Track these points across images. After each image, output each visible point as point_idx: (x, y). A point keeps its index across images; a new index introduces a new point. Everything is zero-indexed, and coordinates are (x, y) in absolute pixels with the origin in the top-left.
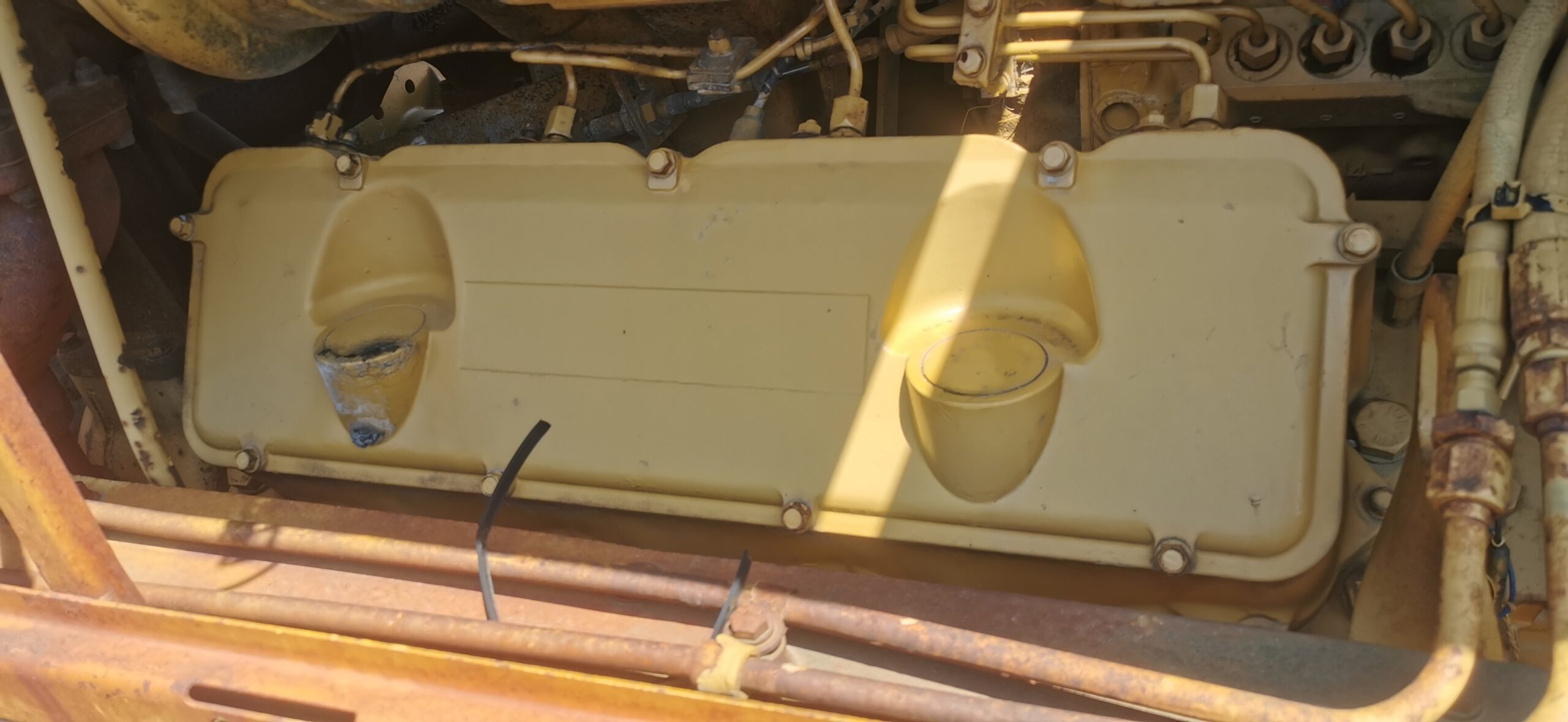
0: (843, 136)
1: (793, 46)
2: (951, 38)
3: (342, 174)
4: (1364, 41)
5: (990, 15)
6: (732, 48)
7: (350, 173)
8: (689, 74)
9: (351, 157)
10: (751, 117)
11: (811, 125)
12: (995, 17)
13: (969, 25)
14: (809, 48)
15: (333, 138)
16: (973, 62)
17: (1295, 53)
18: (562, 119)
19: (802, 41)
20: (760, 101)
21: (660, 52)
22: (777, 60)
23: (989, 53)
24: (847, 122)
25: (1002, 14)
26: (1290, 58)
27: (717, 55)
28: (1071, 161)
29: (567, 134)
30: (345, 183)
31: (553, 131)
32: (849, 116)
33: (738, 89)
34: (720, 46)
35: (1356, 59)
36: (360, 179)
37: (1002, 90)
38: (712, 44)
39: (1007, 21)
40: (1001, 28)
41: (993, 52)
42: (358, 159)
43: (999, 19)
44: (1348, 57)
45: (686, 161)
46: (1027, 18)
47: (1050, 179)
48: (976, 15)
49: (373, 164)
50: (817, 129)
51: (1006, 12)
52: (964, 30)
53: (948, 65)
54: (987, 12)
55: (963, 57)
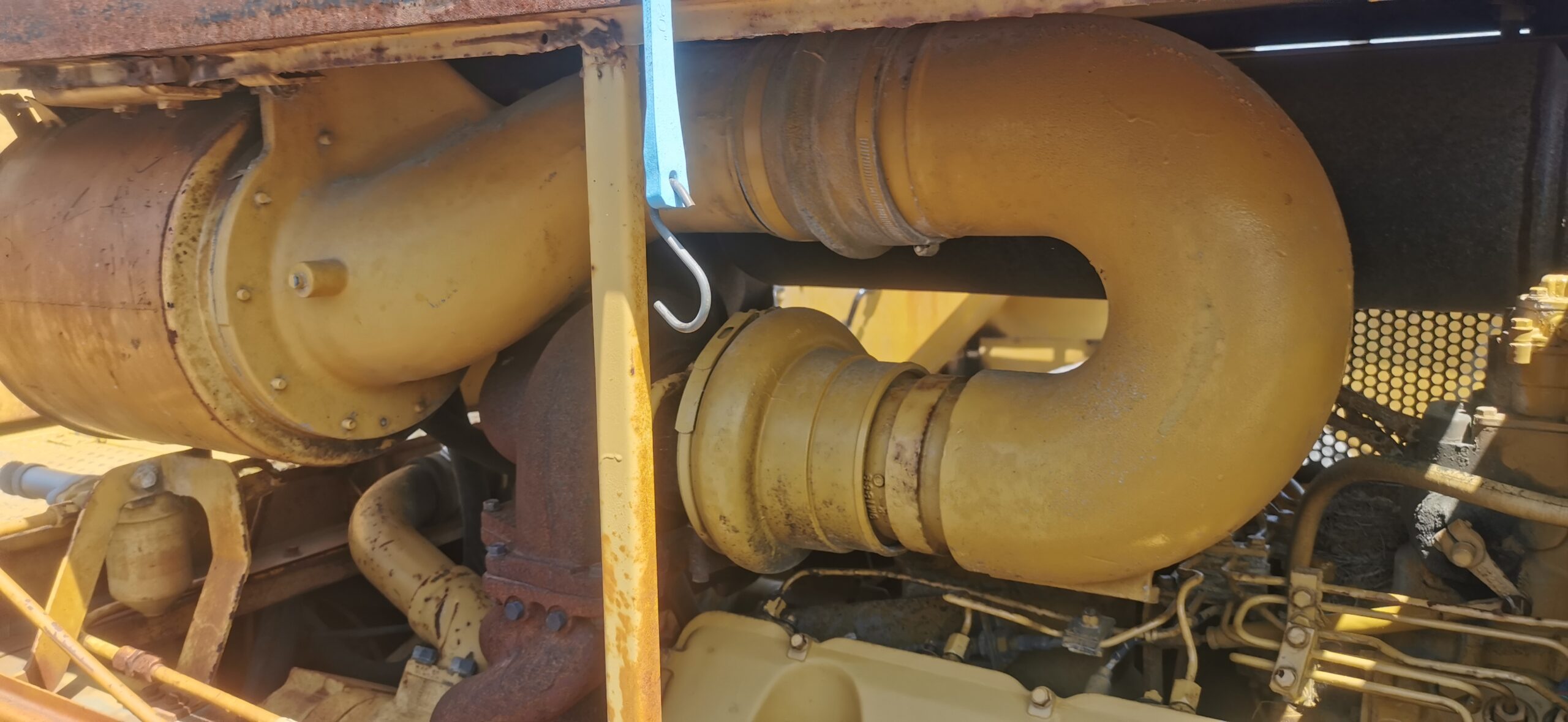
0: (1181, 710)
1: (1146, 633)
2: (1273, 655)
3: (794, 648)
5: (1303, 648)
6: (1099, 624)
7: (799, 649)
8: (1064, 635)
9: (804, 637)
10: (1104, 676)
11: (1154, 694)
12: (1307, 650)
13: (1285, 651)
14: (1156, 635)
15: (778, 617)
16: (1287, 679)
18: (959, 644)
19: (1151, 631)
20: (1111, 667)
21: (1041, 612)
22: (1131, 641)
23: (1300, 674)
24: (1185, 700)
25: (1312, 649)
27: (1087, 626)
29: (961, 655)
30: (792, 654)
31: (952, 651)
32: (1187, 695)
33: (1100, 654)
34: (1091, 621)
36: (804, 654)
37: (1301, 700)
38: (1085, 618)
39: (1317, 655)
40: (1310, 658)
41: (1303, 675)
42: (807, 639)
43: (1310, 652)
45: (1059, 700)
46: (1330, 655)
48: (1293, 645)
49: (815, 645)
50: (1159, 698)
51: (1316, 649)
52: (1282, 654)
53: (1268, 674)
54: (1302, 646)
55: (1282, 674)
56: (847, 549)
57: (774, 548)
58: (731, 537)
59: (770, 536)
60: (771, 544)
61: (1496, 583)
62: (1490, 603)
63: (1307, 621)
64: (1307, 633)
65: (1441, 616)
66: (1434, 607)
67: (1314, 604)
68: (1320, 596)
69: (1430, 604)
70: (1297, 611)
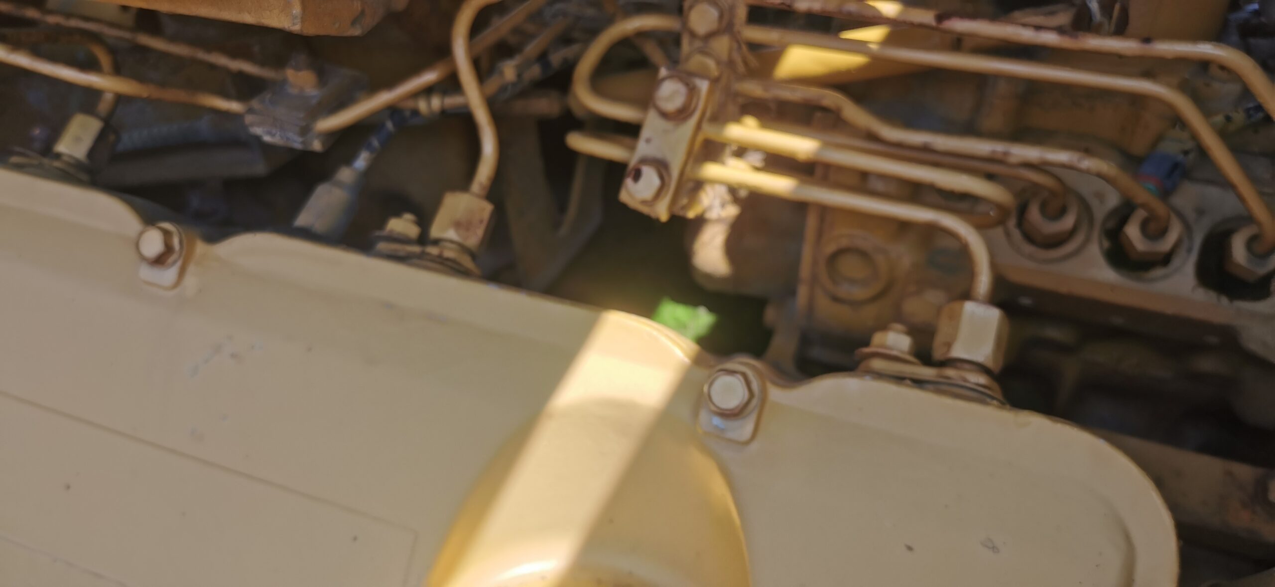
1: (415, 95)
4: (1191, 245)
8: (250, 111)
10: (342, 185)
11: (405, 224)
13: (652, 124)
14: (436, 103)
16: (650, 179)
17: (1096, 234)
19: (428, 91)
20: (362, 161)
22: (393, 110)
23: (675, 172)
24: (451, 234)
25: (703, 121)
26: (1087, 241)
28: (754, 402)
29: (80, 155)
32: (457, 225)
33: (317, 146)
35: (1176, 262)
37: (697, 212)
38: (291, 75)
39: (709, 131)
40: (700, 138)
41: (682, 174)
43: (699, 127)
44: (1166, 259)
45: (201, 247)
47: (717, 421)
48: (664, 115)
51: (712, 117)
52: (645, 133)
54: (681, 115)
55: (637, 175)
62: (1052, 13)
63: (711, 64)
64: (692, 91)
65: (957, 43)
66: (945, 25)
67: (726, 27)
68: (742, 13)
69: (940, 18)
70: (698, 44)
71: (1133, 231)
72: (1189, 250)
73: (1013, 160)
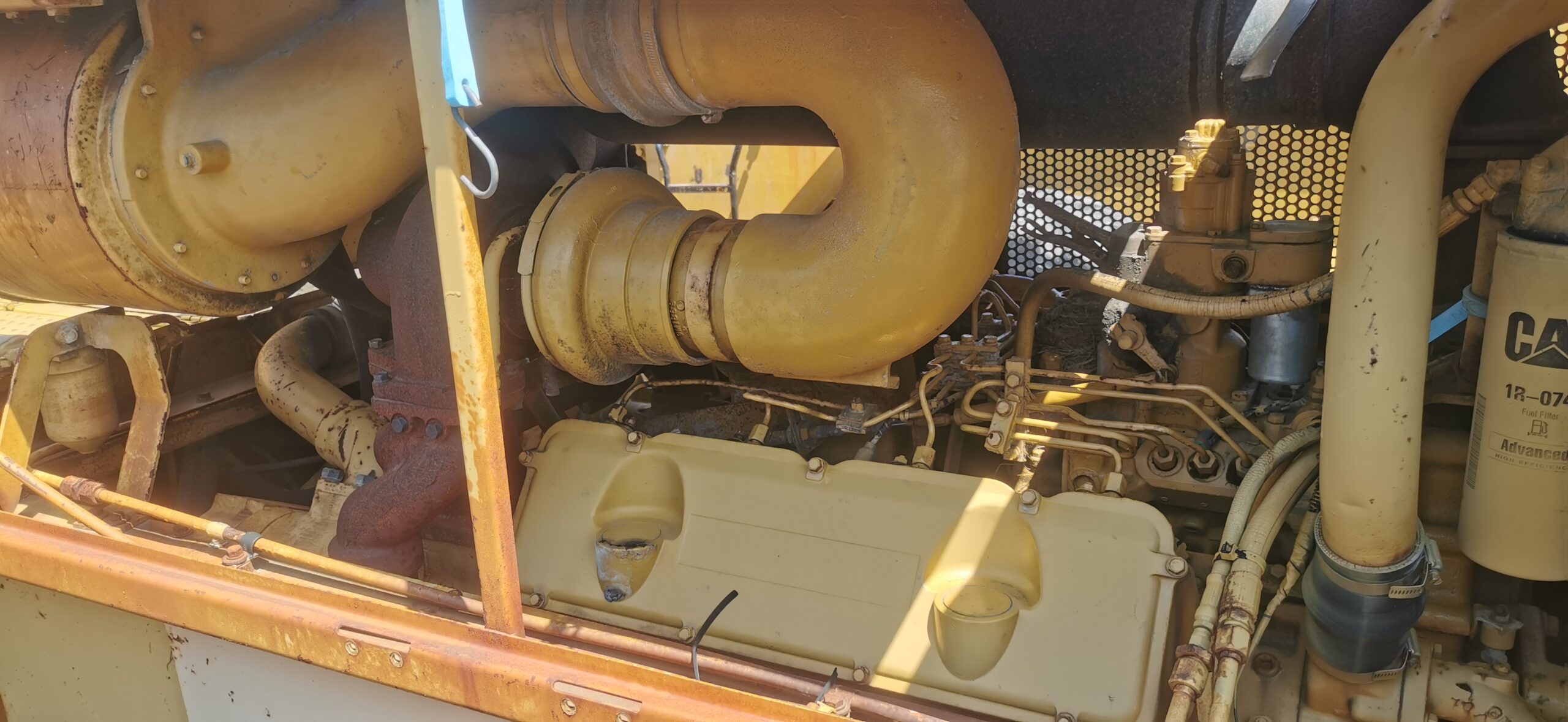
0: (919, 467)
1: (899, 413)
2: (986, 424)
3: (631, 443)
4: (1224, 464)
5: (1008, 416)
6: (864, 409)
7: (635, 443)
8: (837, 419)
9: (638, 434)
10: (868, 448)
11: (902, 459)
12: (1011, 417)
13: (996, 417)
14: (907, 415)
15: (621, 421)
16: (996, 440)
17: (1185, 465)
18: (760, 432)
19: (904, 411)
20: (875, 441)
21: (823, 404)
22: (888, 419)
23: (1007, 436)
24: (922, 460)
25: (1015, 418)
26: (1182, 467)
27: (855, 412)
28: (1037, 500)
29: (762, 441)
30: (629, 448)
31: (754, 438)
32: (924, 457)
33: (864, 432)
34: (858, 407)
35: (1219, 474)
36: (639, 446)
37: (1015, 457)
38: (853, 405)
39: (1017, 421)
40: (1014, 424)
41: (1009, 437)
42: (641, 436)
43: (1013, 420)
44: (1214, 471)
45: (829, 467)
46: (1028, 421)
47: (1025, 508)
48: (1000, 415)
49: (648, 440)
50: (905, 461)
51: (1018, 417)
52: (993, 423)
53: (982, 439)
54: (1007, 414)
55: (991, 436)
56: (666, 362)
57: (606, 364)
58: (568, 356)
59: (602, 355)
60: (604, 360)
61: (1152, 360)
62: (1149, 376)
63: (1017, 397)
64: (1010, 405)
65: (1115, 388)
66: (1104, 381)
67: (1022, 383)
68: (1028, 379)
69: (1101, 379)
70: (1011, 390)
71: (1196, 460)
72: (1224, 469)
73: (1134, 429)
